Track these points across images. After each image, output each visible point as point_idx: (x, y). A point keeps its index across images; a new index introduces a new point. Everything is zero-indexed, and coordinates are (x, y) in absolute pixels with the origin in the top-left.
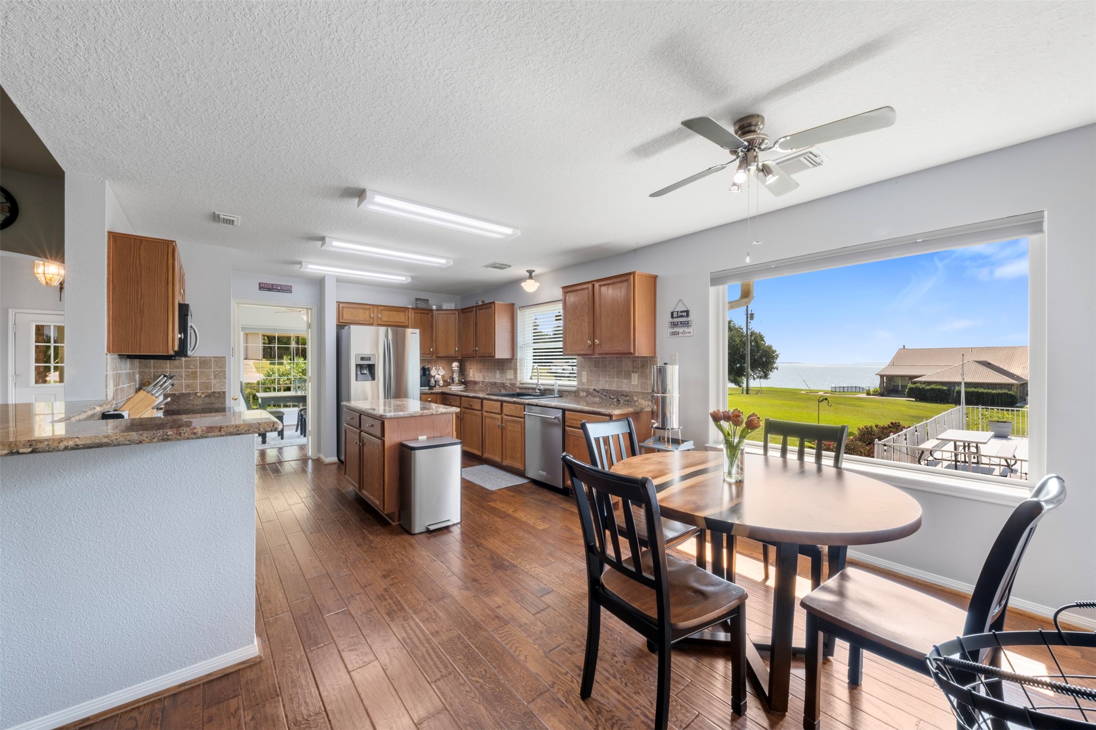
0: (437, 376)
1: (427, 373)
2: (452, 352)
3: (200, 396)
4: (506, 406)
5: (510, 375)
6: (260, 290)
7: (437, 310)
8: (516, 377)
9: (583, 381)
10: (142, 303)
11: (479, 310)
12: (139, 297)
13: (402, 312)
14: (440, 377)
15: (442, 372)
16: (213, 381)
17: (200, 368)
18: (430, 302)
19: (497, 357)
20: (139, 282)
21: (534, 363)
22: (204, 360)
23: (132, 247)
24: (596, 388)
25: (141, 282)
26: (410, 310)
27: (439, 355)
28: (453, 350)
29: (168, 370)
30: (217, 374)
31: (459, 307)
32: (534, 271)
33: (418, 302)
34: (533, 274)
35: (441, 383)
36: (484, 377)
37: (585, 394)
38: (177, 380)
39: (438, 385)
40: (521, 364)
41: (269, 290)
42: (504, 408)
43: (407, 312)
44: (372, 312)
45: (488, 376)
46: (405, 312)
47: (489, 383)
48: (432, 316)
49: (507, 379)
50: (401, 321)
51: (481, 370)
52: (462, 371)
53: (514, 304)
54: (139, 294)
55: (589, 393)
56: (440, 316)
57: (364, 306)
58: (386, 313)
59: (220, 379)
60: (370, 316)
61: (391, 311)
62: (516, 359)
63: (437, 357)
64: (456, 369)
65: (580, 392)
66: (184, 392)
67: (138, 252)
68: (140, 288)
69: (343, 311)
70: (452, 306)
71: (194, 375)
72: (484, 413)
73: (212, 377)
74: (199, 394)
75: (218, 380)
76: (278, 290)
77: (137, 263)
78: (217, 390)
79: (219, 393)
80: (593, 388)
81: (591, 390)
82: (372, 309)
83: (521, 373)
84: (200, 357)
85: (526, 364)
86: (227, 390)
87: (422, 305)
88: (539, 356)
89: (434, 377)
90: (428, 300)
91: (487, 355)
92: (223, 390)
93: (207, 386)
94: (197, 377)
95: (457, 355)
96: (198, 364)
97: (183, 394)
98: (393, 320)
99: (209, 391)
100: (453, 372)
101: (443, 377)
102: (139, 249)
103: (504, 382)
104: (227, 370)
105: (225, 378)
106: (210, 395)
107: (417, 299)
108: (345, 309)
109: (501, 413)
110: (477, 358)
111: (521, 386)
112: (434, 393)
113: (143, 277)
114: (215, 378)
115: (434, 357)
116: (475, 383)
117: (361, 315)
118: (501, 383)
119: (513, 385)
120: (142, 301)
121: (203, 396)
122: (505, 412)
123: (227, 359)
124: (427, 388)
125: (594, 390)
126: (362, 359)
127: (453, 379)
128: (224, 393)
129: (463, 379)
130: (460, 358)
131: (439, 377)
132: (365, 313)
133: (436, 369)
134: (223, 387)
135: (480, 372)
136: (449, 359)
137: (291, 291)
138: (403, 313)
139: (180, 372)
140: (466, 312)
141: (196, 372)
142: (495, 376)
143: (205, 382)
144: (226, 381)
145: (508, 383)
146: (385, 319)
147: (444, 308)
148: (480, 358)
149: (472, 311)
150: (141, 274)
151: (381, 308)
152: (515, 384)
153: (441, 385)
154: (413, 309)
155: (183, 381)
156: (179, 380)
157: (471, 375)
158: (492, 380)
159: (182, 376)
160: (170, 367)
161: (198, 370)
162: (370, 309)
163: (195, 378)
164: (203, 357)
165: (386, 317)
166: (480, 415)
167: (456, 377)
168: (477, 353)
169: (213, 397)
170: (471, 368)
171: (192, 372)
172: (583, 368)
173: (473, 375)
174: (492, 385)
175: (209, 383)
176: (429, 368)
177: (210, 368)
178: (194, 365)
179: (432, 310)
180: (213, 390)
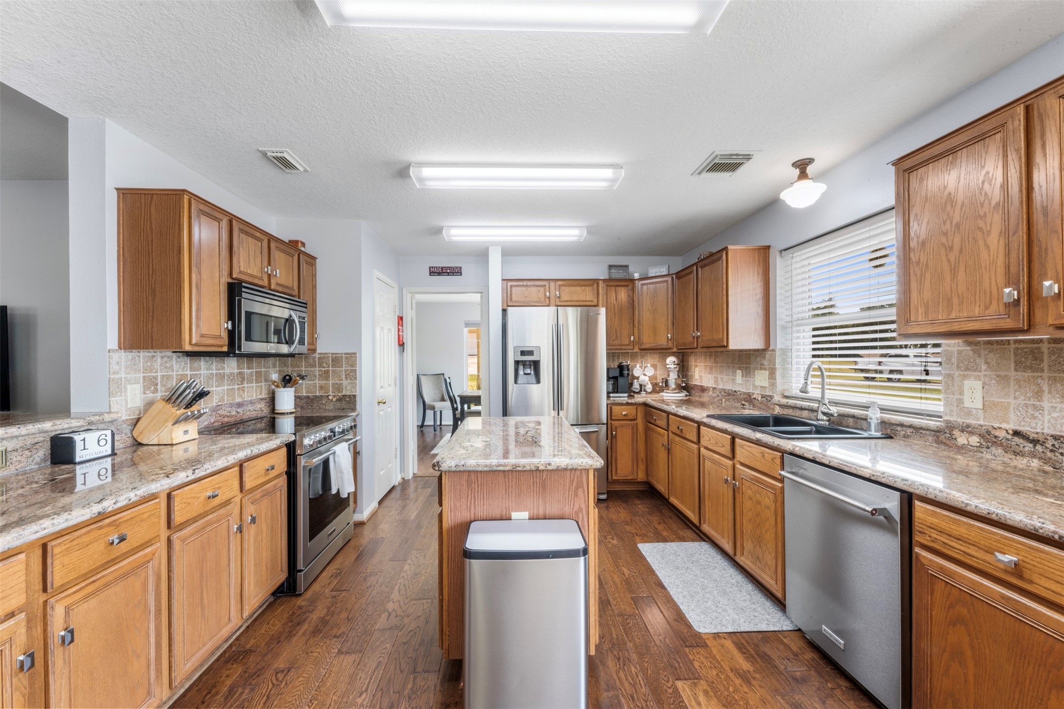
0: (642, 378)
1: (626, 372)
2: (662, 342)
3: (332, 400)
4: (742, 446)
5: (761, 379)
6: (430, 275)
7: (641, 279)
8: (773, 385)
9: (967, 404)
10: (153, 281)
11: (702, 267)
12: (151, 272)
13: (589, 286)
14: (646, 379)
15: (650, 372)
16: (345, 383)
17: (332, 367)
18: (631, 269)
19: (732, 346)
20: (150, 252)
21: (814, 356)
22: (336, 357)
23: (143, 205)
24: (1024, 429)
25: (152, 252)
26: (600, 282)
27: (644, 347)
28: (664, 337)
29: (303, 369)
30: (348, 374)
31: (674, 270)
32: (811, 161)
33: (613, 271)
34: (810, 169)
35: (649, 387)
36: (716, 381)
37: (974, 440)
38: (311, 380)
39: (645, 391)
40: (784, 361)
41: (439, 274)
42: (738, 450)
43: (595, 285)
44: (547, 289)
45: (722, 379)
46: (592, 285)
47: (724, 390)
48: (633, 289)
49: (755, 387)
50: (587, 299)
51: (711, 368)
52: (683, 369)
53: (769, 247)
54: (151, 269)
55: (989, 438)
56: (645, 287)
57: (537, 283)
58: (567, 289)
59: (351, 380)
60: (545, 295)
61: (574, 286)
62: (773, 350)
63: (641, 349)
64: (673, 366)
65: (956, 433)
66: (318, 394)
67: (149, 212)
68: (151, 261)
69: (511, 291)
70: (662, 270)
71: (325, 375)
72: (702, 449)
73: (343, 377)
74: (330, 398)
75: (349, 381)
76: (448, 273)
77: (148, 227)
78: (348, 393)
79: (349, 396)
80: (1011, 426)
81: (1001, 434)
82: (547, 286)
83: (784, 376)
84: (332, 354)
85: (794, 360)
86: (357, 393)
87: (617, 274)
88: (826, 342)
89: (638, 378)
90: (627, 266)
91: (715, 344)
92: (354, 394)
93: (338, 387)
94: (329, 377)
95: (670, 344)
96: (330, 361)
97: (316, 397)
98: (575, 299)
99: (340, 394)
100: (668, 371)
101: (651, 378)
102: (150, 208)
103: (751, 391)
104: (357, 369)
105: (356, 379)
106: (341, 399)
107: (611, 267)
108: (514, 289)
109: (733, 457)
110: (700, 350)
111: (784, 401)
112: (632, 404)
113: (154, 245)
114: (346, 378)
115: (636, 350)
116: (703, 389)
117: (534, 293)
118: (745, 394)
119: (768, 398)
120: (154, 279)
121: (334, 400)
122: (739, 456)
123: (357, 355)
124: (626, 395)
125: (1016, 433)
126: (523, 353)
127: (666, 382)
128: (354, 396)
129: (683, 381)
130: (675, 350)
131: (644, 379)
132: (539, 291)
133: (641, 367)
134: (353, 390)
135: (710, 373)
136: (662, 352)
137: (461, 273)
138: (590, 288)
139: (314, 371)
140: (683, 276)
141: (328, 372)
142: (734, 380)
143: (337, 384)
144: (357, 382)
145: (757, 394)
146: (565, 297)
147: (651, 275)
148: (705, 350)
149: (691, 273)
150: (152, 241)
151: (560, 283)
152: (771, 397)
153: (649, 390)
154: (604, 281)
155: (317, 382)
156: (313, 380)
157: (697, 376)
158: (729, 387)
159: (315, 376)
160: (305, 365)
161: (330, 369)
162: (545, 286)
163: (327, 378)
164: (335, 354)
165: (567, 294)
166: (696, 452)
167: (673, 377)
168: (700, 340)
169: (344, 402)
170: (696, 366)
171: (325, 371)
172: (967, 369)
173: (700, 376)
174: (729, 394)
175: (341, 384)
176: (628, 366)
177: (342, 366)
178: (327, 364)
179: (633, 281)
180: (344, 393)
